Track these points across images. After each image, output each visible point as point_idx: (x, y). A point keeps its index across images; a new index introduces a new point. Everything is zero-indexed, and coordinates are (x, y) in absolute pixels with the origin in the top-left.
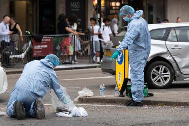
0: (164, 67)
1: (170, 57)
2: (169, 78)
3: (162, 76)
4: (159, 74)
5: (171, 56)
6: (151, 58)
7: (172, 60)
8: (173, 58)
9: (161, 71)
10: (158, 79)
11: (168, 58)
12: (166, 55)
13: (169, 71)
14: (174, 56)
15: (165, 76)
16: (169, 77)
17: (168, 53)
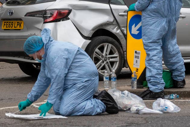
0: (110, 45)
1: (117, 29)
2: (118, 63)
3: (108, 61)
4: (103, 56)
5: (119, 27)
6: (94, 32)
7: (121, 34)
8: (122, 31)
9: (106, 51)
10: (103, 65)
11: (115, 30)
12: (112, 27)
13: (117, 52)
14: (123, 27)
15: (111, 60)
16: (116, 62)
17: (115, 23)
